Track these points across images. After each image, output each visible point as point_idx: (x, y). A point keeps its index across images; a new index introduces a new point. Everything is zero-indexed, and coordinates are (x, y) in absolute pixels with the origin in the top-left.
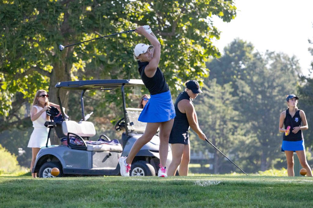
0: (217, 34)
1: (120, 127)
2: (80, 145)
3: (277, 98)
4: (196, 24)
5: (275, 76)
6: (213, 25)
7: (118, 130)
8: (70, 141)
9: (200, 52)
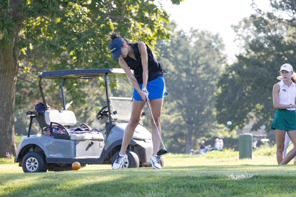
0: (166, 17)
1: (101, 116)
2: (63, 135)
3: (201, 76)
4: (146, 7)
5: (200, 53)
6: (163, 8)
7: (100, 119)
8: (53, 131)
9: (149, 35)
